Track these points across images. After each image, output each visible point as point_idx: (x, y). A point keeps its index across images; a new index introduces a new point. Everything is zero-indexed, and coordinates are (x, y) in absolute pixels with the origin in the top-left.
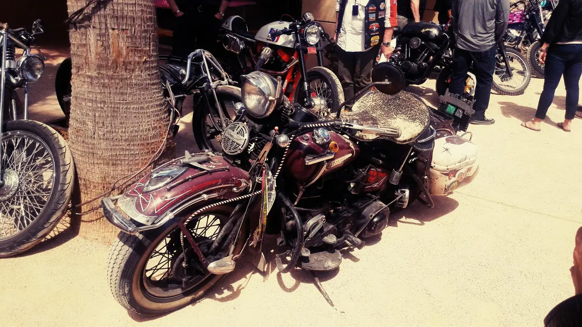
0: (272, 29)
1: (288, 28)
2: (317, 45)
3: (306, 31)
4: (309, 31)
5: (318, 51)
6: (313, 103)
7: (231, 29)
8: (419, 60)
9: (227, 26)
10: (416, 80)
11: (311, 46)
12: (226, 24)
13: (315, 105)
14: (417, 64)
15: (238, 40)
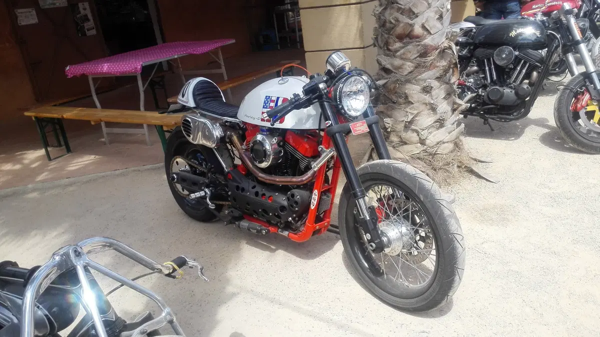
0: (268, 99)
1: (302, 95)
2: (365, 115)
3: (341, 92)
4: (346, 89)
5: (370, 126)
6: (385, 239)
7: (192, 104)
8: (514, 81)
9: (184, 99)
10: (515, 114)
11: (355, 118)
12: (183, 96)
13: (389, 242)
14: (511, 88)
15: (208, 123)
